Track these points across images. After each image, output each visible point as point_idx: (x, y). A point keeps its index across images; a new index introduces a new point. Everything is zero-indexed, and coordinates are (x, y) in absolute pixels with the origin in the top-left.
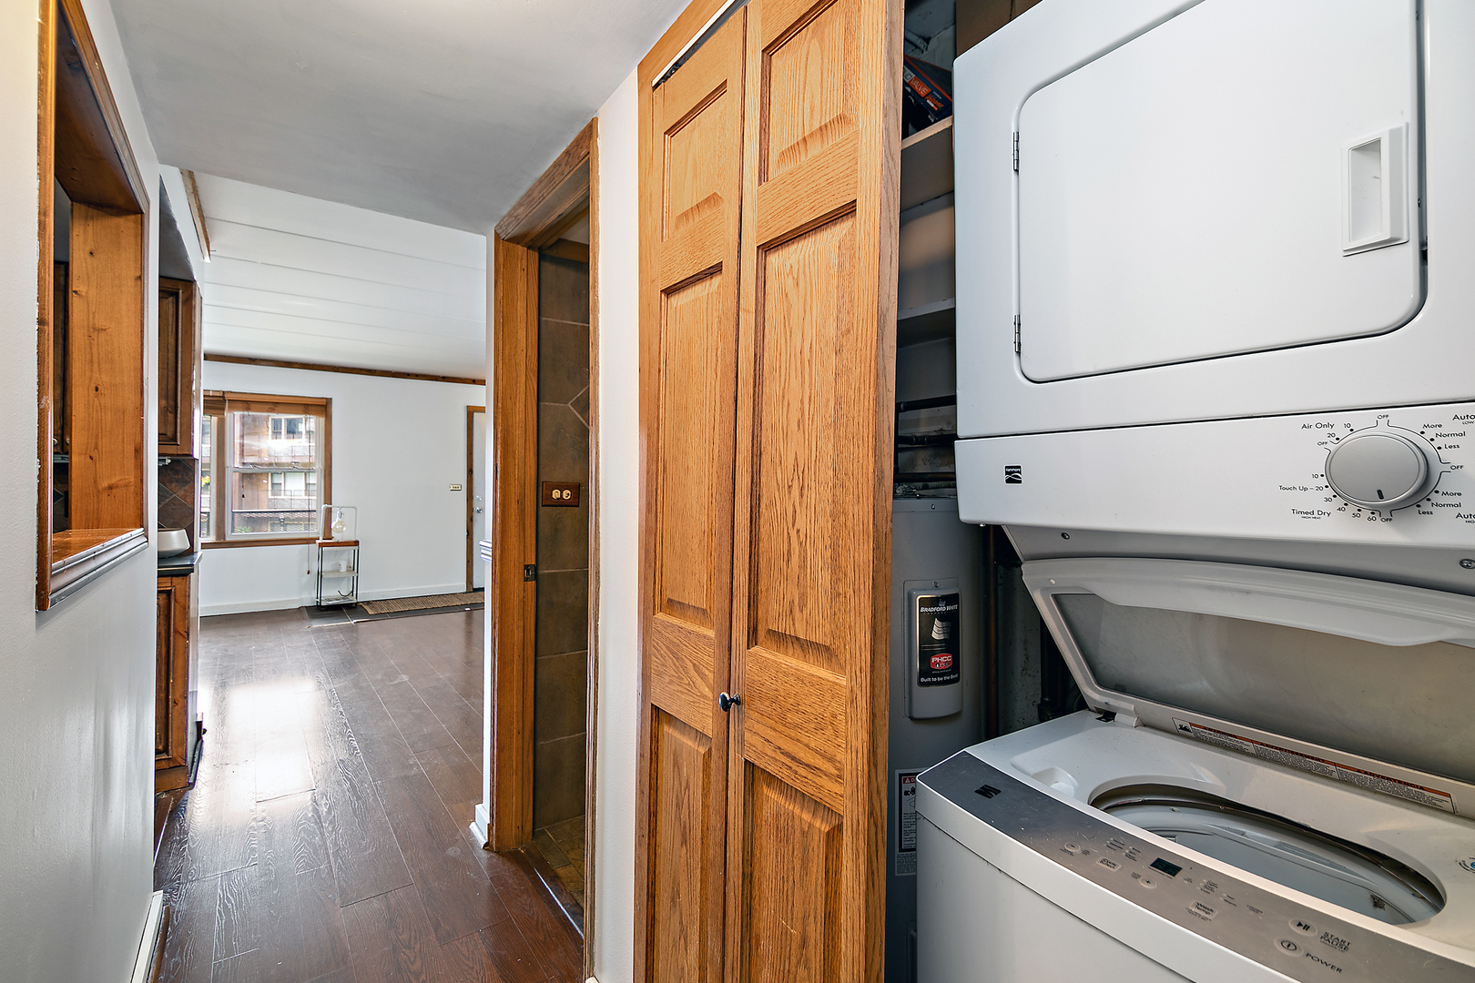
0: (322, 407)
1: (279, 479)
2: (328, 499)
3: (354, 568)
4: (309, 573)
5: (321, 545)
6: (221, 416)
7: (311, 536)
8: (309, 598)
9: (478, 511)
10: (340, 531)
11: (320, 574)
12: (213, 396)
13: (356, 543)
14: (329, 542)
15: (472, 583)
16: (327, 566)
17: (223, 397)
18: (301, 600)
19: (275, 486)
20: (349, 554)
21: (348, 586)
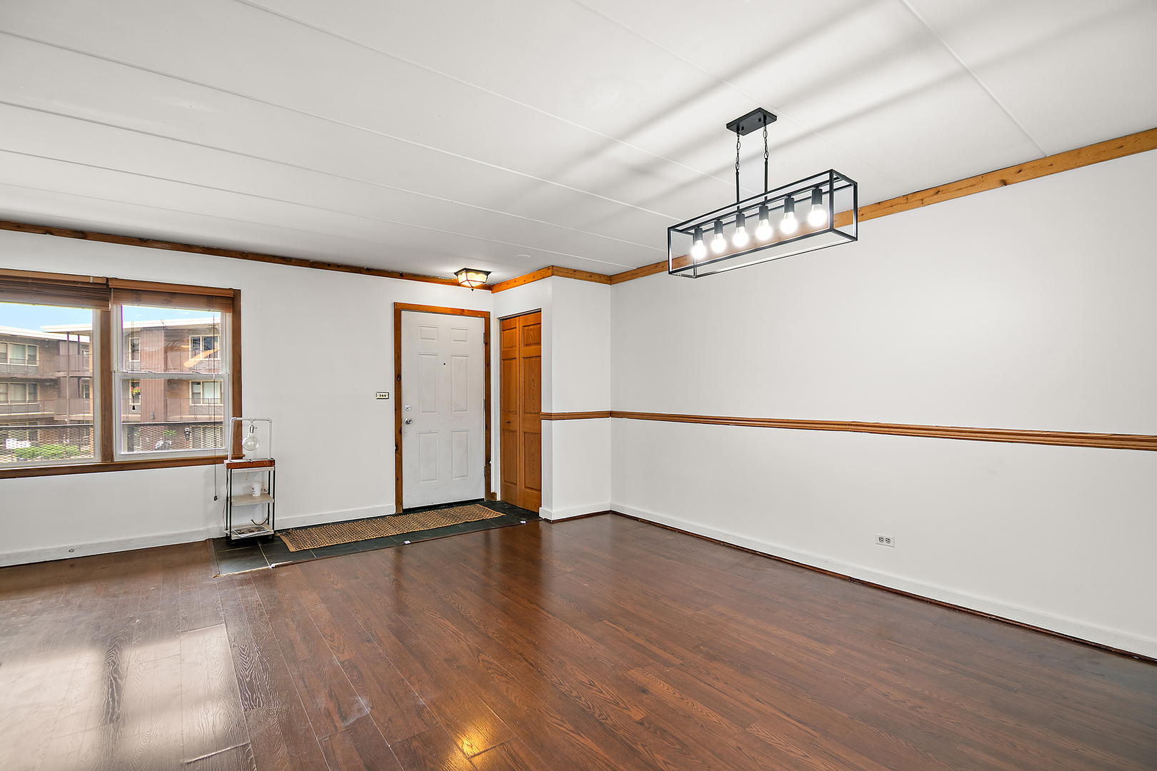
0: (229, 300)
1: (198, 389)
2: (237, 409)
3: (269, 492)
4: (216, 498)
5: (230, 466)
6: (105, 309)
7: (218, 454)
8: (216, 529)
9: (407, 423)
10: (252, 449)
11: (229, 499)
12: (93, 284)
13: (272, 463)
14: (238, 462)
15: (402, 504)
16: (238, 490)
17: (107, 284)
18: (208, 531)
19: (195, 395)
20: (263, 475)
21: (263, 514)
